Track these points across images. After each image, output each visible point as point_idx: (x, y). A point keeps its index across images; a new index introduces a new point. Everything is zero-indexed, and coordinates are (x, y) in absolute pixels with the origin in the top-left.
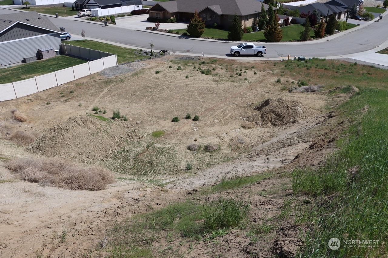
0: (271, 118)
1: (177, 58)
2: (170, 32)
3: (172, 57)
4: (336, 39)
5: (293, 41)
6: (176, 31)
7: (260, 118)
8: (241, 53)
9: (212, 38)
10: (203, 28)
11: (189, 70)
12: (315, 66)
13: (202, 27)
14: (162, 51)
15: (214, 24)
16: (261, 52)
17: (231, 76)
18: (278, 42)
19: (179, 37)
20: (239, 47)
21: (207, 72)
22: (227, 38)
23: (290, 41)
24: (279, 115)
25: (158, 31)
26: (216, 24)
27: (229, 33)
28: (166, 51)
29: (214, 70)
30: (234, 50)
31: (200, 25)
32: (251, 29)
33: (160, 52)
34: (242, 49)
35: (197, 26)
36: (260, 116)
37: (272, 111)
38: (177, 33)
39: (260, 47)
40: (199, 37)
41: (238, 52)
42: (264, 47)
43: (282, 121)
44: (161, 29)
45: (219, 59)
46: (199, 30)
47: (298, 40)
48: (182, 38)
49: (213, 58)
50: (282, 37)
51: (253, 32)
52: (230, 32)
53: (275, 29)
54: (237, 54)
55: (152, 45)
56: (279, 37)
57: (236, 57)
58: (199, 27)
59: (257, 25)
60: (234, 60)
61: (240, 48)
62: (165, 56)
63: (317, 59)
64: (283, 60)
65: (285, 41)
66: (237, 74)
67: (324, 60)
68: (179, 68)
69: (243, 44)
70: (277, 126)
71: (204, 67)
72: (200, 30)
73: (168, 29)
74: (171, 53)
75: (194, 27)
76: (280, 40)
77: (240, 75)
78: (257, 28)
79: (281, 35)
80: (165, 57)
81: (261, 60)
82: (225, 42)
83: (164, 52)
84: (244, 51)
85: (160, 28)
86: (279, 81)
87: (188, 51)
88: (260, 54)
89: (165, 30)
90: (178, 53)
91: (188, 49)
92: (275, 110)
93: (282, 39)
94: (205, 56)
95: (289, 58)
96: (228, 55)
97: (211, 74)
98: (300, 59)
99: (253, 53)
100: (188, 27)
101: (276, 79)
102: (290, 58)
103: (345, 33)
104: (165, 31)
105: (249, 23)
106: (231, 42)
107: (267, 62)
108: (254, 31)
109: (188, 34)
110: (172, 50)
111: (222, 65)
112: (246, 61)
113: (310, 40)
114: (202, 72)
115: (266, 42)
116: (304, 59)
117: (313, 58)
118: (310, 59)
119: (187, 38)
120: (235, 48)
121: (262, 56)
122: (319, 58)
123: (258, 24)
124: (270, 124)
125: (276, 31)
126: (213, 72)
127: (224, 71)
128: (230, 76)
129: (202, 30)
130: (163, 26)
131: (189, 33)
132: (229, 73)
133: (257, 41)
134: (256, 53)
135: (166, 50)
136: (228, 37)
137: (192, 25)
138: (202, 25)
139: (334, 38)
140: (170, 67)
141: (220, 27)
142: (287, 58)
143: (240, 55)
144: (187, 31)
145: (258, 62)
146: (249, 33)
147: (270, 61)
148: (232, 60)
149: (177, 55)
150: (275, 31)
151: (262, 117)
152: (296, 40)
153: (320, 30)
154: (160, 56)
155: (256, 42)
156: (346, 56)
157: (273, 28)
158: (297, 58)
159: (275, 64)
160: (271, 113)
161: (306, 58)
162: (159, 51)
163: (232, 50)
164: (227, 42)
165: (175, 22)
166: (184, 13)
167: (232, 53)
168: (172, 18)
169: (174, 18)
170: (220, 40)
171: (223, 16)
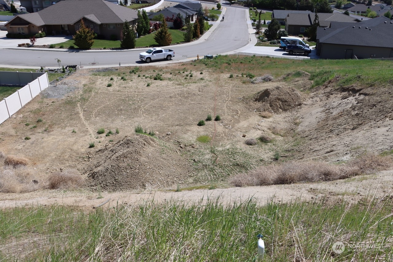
0: (279, 105)
2: (52, 47)
3: (85, 71)
5: (180, 43)
6: (58, 46)
7: (269, 107)
8: (152, 59)
9: (104, 49)
13: (91, 38)
14: (68, 66)
16: (170, 56)
18: (169, 45)
19: (66, 51)
20: (149, 53)
22: (119, 47)
23: (178, 43)
24: (286, 101)
26: (96, 35)
27: (122, 42)
30: (145, 56)
31: (89, 36)
34: (153, 54)
35: (86, 37)
36: (269, 105)
37: (277, 99)
38: (61, 47)
40: (89, 48)
41: (149, 58)
42: (170, 51)
43: (290, 105)
46: (89, 42)
48: (72, 52)
54: (148, 60)
55: (58, 61)
56: (169, 41)
57: (148, 63)
58: (88, 38)
59: (136, 32)
61: (151, 54)
65: (174, 44)
67: (226, 56)
69: (153, 50)
70: (288, 111)
74: (79, 67)
75: (83, 38)
76: (170, 43)
78: (137, 35)
79: (170, 38)
82: (119, 50)
83: (74, 67)
84: (155, 56)
85: (36, 44)
86: (232, 76)
87: (93, 64)
88: (169, 58)
90: (86, 67)
91: (93, 62)
92: (279, 97)
93: (172, 42)
95: (198, 58)
96: (138, 62)
98: (208, 58)
99: (162, 57)
104: (44, 46)
106: (126, 50)
109: (76, 47)
116: (211, 57)
118: (216, 56)
119: (78, 52)
121: (171, 60)
124: (281, 110)
125: (166, 35)
127: (170, 75)
129: (92, 41)
130: (39, 41)
131: (78, 46)
133: (150, 47)
134: (165, 57)
136: (121, 45)
137: (81, 36)
138: (91, 35)
142: (196, 58)
143: (151, 61)
145: (173, 65)
147: (183, 63)
151: (271, 106)
152: (182, 42)
153: (197, 31)
156: (237, 51)
160: (278, 101)
161: (214, 56)
163: (141, 57)
164: (122, 50)
165: (45, 37)
166: (53, 25)
167: (144, 59)
168: (40, 32)
169: (42, 32)
170: (113, 49)
171: (102, 24)
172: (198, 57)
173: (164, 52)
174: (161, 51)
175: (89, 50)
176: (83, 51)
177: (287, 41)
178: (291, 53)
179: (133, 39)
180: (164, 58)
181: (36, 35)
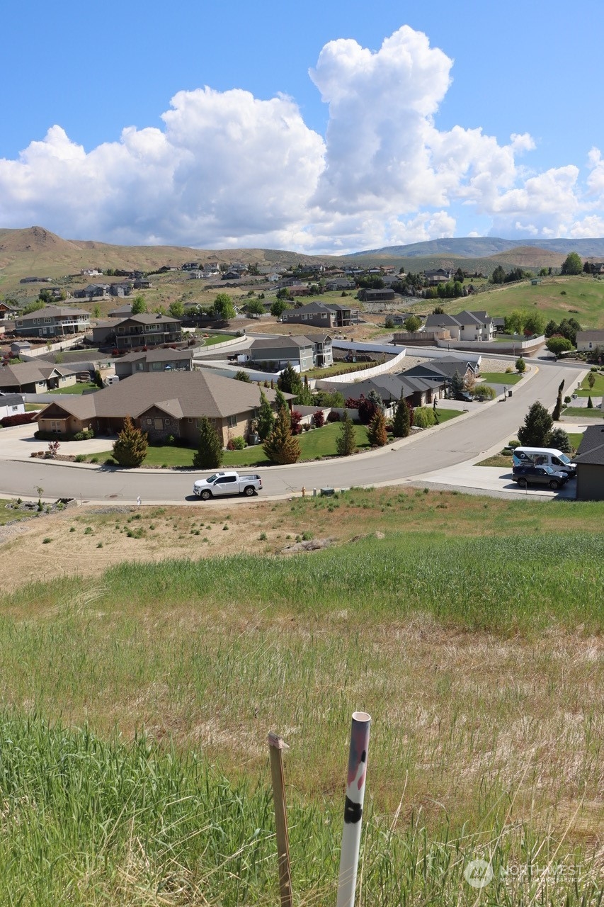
1: (89, 512)
2: (79, 459)
3: (80, 510)
4: (411, 444)
5: (323, 458)
6: (92, 458)
8: (214, 493)
9: (164, 467)
10: (144, 448)
11: (108, 532)
12: (348, 502)
13: (141, 447)
14: (60, 499)
15: (168, 438)
16: (252, 487)
17: (180, 538)
19: (95, 469)
20: (209, 481)
21: (140, 534)
22: (192, 464)
23: (318, 459)
25: (55, 459)
26: (172, 438)
27: (196, 455)
28: (70, 500)
29: (153, 529)
30: (200, 487)
31: (139, 444)
32: (243, 441)
33: (56, 503)
34: (214, 485)
35: (131, 445)
38: (94, 461)
39: (250, 477)
40: (137, 466)
41: (208, 491)
42: (257, 477)
44: (62, 454)
45: (172, 506)
46: (135, 453)
47: (333, 456)
48: (104, 471)
49: (159, 507)
50: (299, 453)
51: (248, 447)
52: (197, 452)
53: (283, 440)
54: (206, 495)
55: (39, 490)
56: (293, 454)
57: (205, 500)
58: (135, 447)
59: (256, 432)
60: (199, 508)
61: (212, 484)
62: (67, 510)
63: (357, 489)
64: (293, 498)
65: (308, 460)
66: (192, 532)
67: (372, 489)
68: (88, 531)
69: (217, 475)
71: (134, 526)
72: (138, 453)
73: (76, 454)
74: (79, 502)
75: (125, 448)
76: (296, 458)
77: (197, 533)
78: (256, 439)
79: (297, 449)
80: (67, 512)
81: (252, 503)
82: (187, 472)
83: (65, 501)
84: (220, 488)
85: (59, 452)
86: (263, 538)
87: (113, 497)
88: (250, 491)
89: (71, 457)
90: (92, 503)
91: (113, 493)
93: (301, 457)
94: (145, 503)
95: (304, 493)
96: (189, 498)
97: (144, 537)
98: (324, 493)
99: (236, 491)
100: (116, 447)
101: (259, 535)
102: (306, 493)
103: (433, 431)
105: (238, 431)
107: (261, 506)
108: (250, 444)
109: (116, 462)
110: (81, 497)
111: (171, 519)
112: (223, 507)
113: (357, 452)
114: (129, 535)
115: (267, 466)
116: (332, 492)
117: (352, 489)
118: (343, 491)
119: (113, 471)
120: (202, 483)
121: (255, 494)
122: (362, 486)
123: (257, 429)
125: (286, 443)
126: (150, 533)
127: (170, 529)
128: (178, 537)
129: (142, 452)
130: (66, 448)
131: (118, 460)
132: (179, 532)
133: (252, 465)
134: (242, 490)
135: (68, 498)
136: (194, 461)
137: (122, 443)
138: (141, 442)
139: (408, 443)
140: (72, 530)
141: (182, 442)
142: (300, 494)
143: (212, 497)
144: (113, 456)
145: (244, 506)
146: (240, 449)
147: (267, 502)
148: (195, 508)
149: (90, 506)
150: (284, 442)
152: (330, 456)
153: (377, 431)
154: (57, 511)
155: (250, 466)
156: (415, 479)
157: (278, 438)
158: (318, 492)
159: (276, 506)
161: (337, 490)
162: (56, 500)
163: (196, 488)
164: (192, 472)
165: (92, 438)
166: (110, 418)
167: (197, 493)
168: (86, 430)
169: (89, 429)
170: (178, 468)
171: (184, 419)
172: (303, 491)
173: (239, 480)
174: (233, 479)
175: (135, 468)
176: (124, 470)
177: (526, 457)
178: (522, 483)
179: (215, 451)
180: (240, 493)
181: (77, 435)
